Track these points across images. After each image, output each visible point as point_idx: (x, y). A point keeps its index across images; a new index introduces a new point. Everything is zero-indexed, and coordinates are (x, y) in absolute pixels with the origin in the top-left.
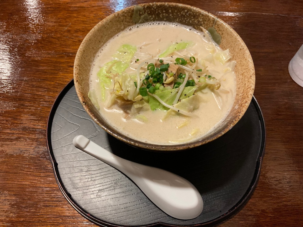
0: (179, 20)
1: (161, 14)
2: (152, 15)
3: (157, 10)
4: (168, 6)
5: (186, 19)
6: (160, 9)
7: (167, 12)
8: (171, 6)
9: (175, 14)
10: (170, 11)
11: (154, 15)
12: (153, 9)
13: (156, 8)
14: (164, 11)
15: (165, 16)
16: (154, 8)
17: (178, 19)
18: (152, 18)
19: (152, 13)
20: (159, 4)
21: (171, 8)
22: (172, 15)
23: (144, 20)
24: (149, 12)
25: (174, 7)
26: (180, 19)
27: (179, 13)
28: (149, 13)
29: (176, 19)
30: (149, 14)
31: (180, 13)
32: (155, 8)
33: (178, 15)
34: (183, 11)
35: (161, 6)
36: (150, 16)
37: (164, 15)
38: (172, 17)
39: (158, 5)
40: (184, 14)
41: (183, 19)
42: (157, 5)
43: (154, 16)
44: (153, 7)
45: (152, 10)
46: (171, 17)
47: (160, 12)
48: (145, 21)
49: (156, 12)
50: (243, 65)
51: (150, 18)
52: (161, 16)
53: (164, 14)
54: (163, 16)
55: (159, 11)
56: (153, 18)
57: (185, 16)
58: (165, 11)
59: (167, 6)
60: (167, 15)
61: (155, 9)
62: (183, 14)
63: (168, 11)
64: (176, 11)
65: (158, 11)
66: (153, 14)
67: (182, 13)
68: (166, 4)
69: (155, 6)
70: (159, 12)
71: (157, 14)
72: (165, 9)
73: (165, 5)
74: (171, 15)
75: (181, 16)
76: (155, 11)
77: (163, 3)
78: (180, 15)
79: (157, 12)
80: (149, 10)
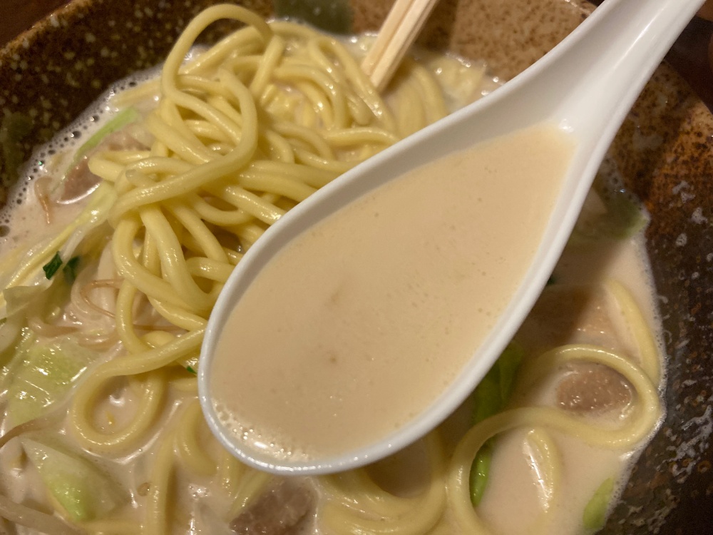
0: (147, 48)
1: (69, 76)
2: (34, 101)
3: (38, 69)
4: (65, 23)
5: (168, 26)
6: (44, 57)
7: (83, 50)
8: (81, 16)
9: (116, 37)
10: (90, 38)
11: (42, 98)
12: (18, 77)
13: (29, 63)
14: (69, 55)
15: (85, 70)
16: (19, 71)
17: (141, 50)
18: (47, 116)
19: (31, 93)
20: (24, 40)
21: (85, 21)
22: (112, 49)
23: (18, 144)
24: (15, 99)
25: (92, 13)
26: (151, 43)
27: (129, 25)
28: (19, 104)
29: (135, 51)
30: (20, 108)
31: (135, 20)
32: (24, 65)
33: (130, 31)
34: (137, 6)
35: (39, 42)
36: (33, 113)
37: (81, 72)
38: (114, 54)
39: (26, 44)
40: (149, 12)
41: (158, 35)
42: (21, 51)
43: (46, 104)
44: (14, 66)
45: (19, 83)
46: (109, 59)
47: (58, 69)
48: (27, 147)
49: (39, 81)
50: (507, 13)
51: (37, 118)
52: (73, 83)
53: (79, 66)
54: (79, 76)
55: (50, 68)
56: (49, 111)
57: (160, 16)
58: (72, 50)
59: (62, 27)
60: (91, 62)
61: (30, 71)
62: (145, 14)
63: (82, 41)
64: (112, 23)
65: (44, 71)
66: (36, 96)
67: (139, 14)
68: (53, 18)
69: (16, 57)
70: (53, 73)
71: (50, 85)
72: (68, 45)
73: (53, 27)
74: (105, 52)
75: (144, 30)
76: (30, 78)
77: (38, 27)
78: (137, 29)
79: (45, 79)
80: (7, 93)
